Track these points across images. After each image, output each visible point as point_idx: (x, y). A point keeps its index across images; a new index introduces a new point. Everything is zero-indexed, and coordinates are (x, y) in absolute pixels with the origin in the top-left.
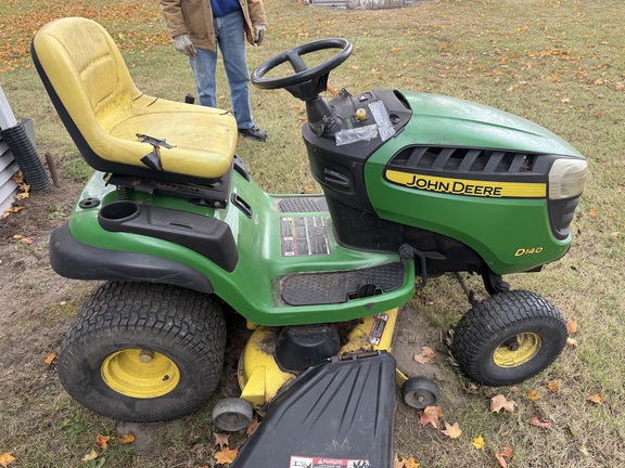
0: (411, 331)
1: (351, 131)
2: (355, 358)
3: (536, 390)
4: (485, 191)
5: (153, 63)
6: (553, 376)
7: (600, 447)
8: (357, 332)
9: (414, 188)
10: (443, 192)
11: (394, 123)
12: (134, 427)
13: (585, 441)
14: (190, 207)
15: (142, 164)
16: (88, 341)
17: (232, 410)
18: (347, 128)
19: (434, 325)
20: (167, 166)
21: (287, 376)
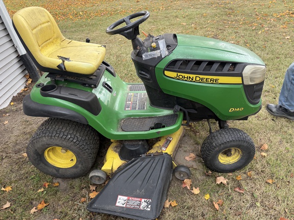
0: (186, 146)
1: (149, 53)
2: (152, 155)
3: (240, 175)
4: (211, 80)
5: (93, 25)
6: (251, 169)
7: (267, 203)
8: (157, 145)
9: (178, 79)
10: (191, 81)
11: (168, 49)
12: (60, 180)
13: (260, 200)
14: (81, 87)
15: (57, 68)
16: (37, 142)
17: (96, 174)
18: (148, 52)
19: (197, 144)
20: (68, 69)
21: (123, 162)
